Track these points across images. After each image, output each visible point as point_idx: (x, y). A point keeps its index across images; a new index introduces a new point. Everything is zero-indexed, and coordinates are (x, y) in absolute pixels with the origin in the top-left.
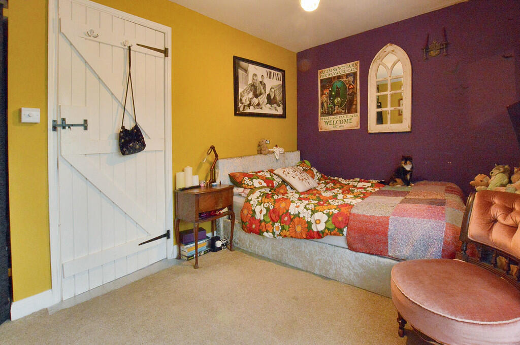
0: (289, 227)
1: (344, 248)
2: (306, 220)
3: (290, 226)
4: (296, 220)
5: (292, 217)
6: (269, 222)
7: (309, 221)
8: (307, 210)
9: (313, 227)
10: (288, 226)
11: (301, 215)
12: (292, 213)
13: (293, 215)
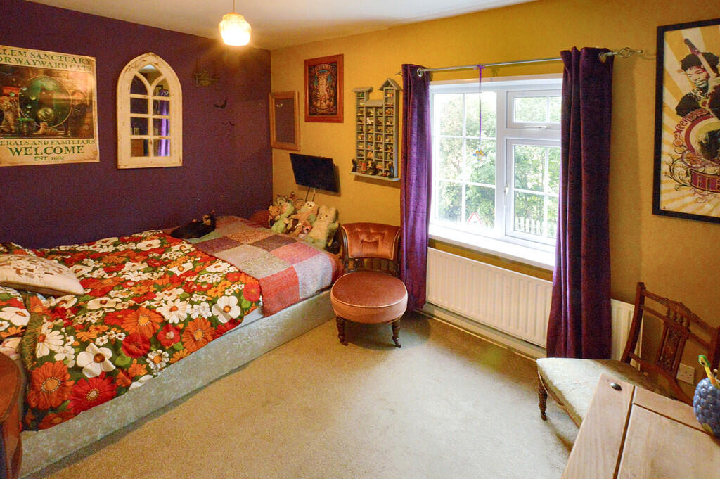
0: (183, 343)
1: (259, 319)
2: (206, 317)
3: (183, 340)
4: (190, 326)
5: (181, 326)
6: (131, 362)
7: (211, 315)
8: (199, 304)
9: (220, 320)
10: (180, 343)
11: (194, 316)
12: (177, 322)
13: (180, 322)
